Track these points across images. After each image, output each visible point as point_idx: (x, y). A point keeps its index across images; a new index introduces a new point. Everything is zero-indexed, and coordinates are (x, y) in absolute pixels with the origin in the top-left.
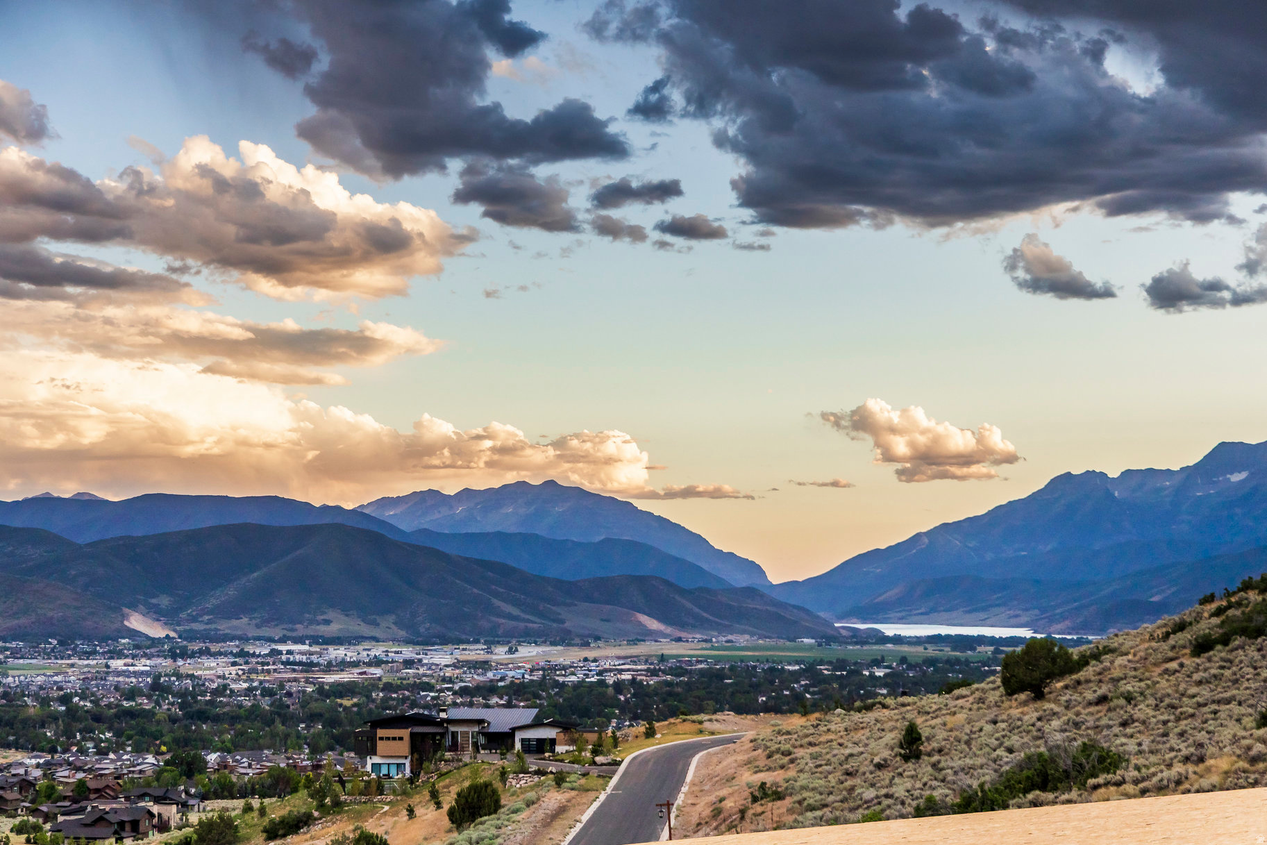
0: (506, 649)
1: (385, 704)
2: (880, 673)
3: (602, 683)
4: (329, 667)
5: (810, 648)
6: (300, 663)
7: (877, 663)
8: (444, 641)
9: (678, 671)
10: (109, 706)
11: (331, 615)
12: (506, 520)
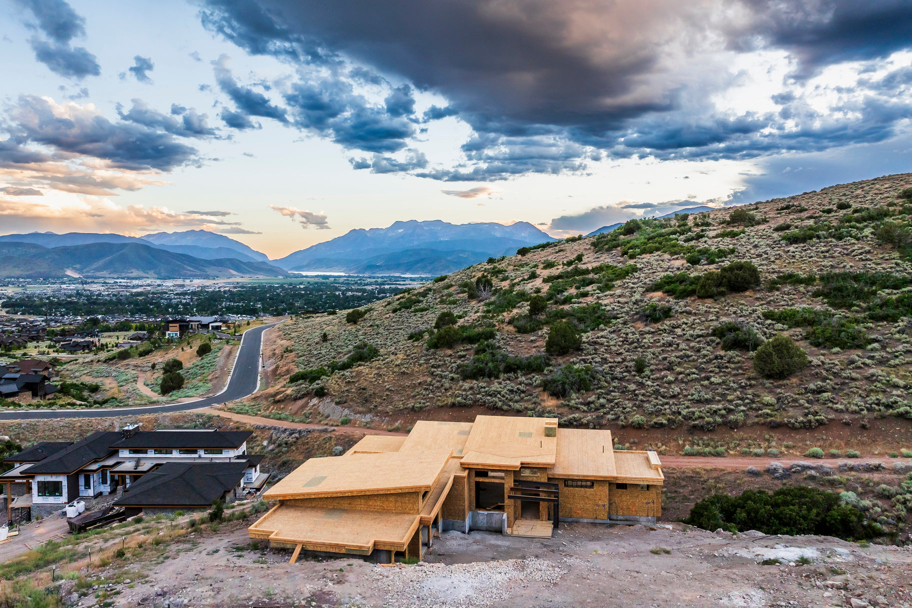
0: (190, 280)
1: (153, 298)
2: (302, 287)
3: (220, 291)
4: (134, 287)
5: (281, 279)
6: (124, 286)
7: (301, 284)
8: (170, 278)
9: (242, 287)
10: (63, 300)
11: (133, 270)
12: (188, 241)
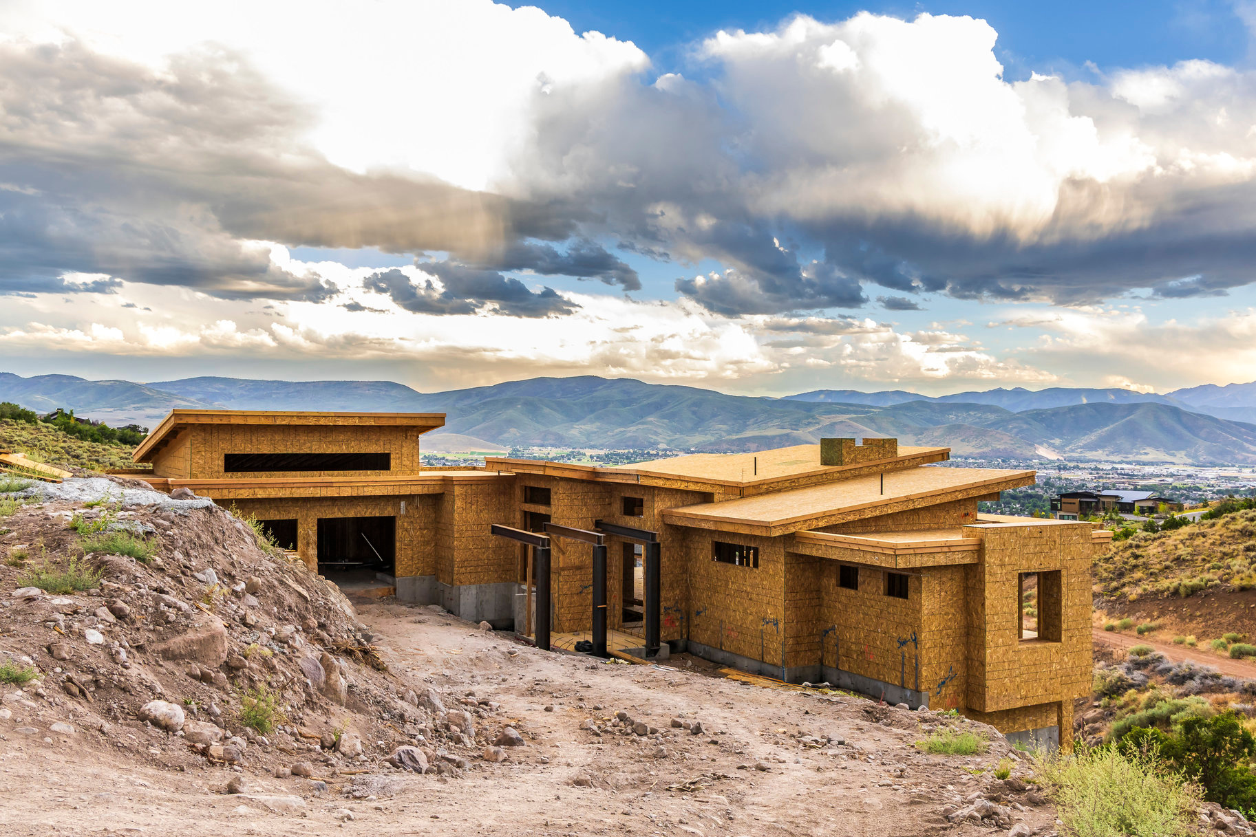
0: (1251, 470)
4: (1143, 477)
6: (1127, 475)
8: (1213, 465)
11: (1148, 450)
